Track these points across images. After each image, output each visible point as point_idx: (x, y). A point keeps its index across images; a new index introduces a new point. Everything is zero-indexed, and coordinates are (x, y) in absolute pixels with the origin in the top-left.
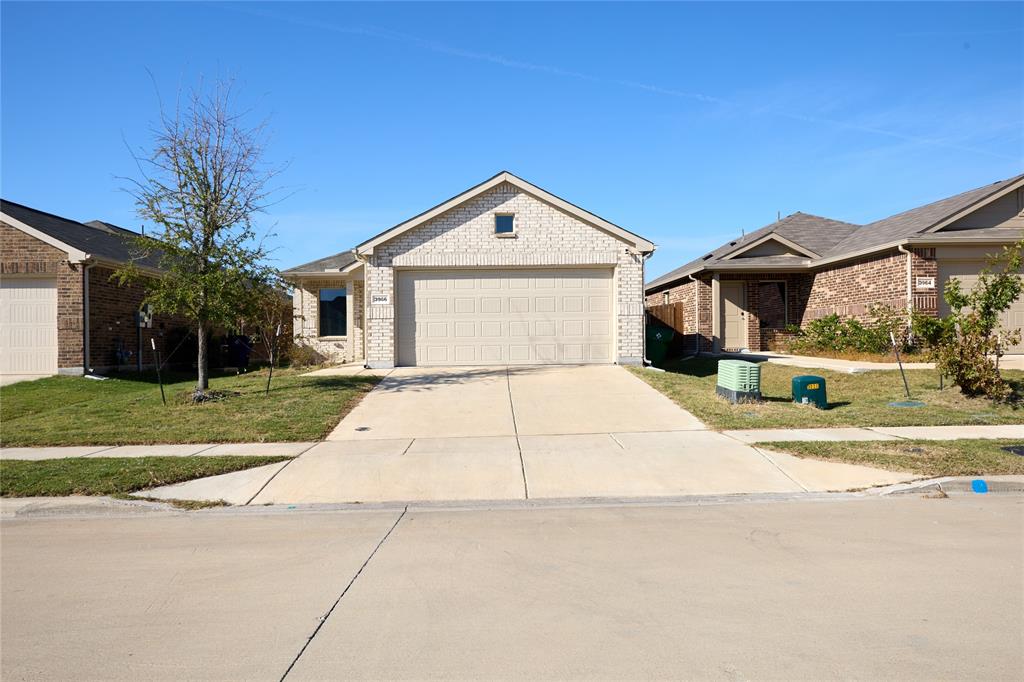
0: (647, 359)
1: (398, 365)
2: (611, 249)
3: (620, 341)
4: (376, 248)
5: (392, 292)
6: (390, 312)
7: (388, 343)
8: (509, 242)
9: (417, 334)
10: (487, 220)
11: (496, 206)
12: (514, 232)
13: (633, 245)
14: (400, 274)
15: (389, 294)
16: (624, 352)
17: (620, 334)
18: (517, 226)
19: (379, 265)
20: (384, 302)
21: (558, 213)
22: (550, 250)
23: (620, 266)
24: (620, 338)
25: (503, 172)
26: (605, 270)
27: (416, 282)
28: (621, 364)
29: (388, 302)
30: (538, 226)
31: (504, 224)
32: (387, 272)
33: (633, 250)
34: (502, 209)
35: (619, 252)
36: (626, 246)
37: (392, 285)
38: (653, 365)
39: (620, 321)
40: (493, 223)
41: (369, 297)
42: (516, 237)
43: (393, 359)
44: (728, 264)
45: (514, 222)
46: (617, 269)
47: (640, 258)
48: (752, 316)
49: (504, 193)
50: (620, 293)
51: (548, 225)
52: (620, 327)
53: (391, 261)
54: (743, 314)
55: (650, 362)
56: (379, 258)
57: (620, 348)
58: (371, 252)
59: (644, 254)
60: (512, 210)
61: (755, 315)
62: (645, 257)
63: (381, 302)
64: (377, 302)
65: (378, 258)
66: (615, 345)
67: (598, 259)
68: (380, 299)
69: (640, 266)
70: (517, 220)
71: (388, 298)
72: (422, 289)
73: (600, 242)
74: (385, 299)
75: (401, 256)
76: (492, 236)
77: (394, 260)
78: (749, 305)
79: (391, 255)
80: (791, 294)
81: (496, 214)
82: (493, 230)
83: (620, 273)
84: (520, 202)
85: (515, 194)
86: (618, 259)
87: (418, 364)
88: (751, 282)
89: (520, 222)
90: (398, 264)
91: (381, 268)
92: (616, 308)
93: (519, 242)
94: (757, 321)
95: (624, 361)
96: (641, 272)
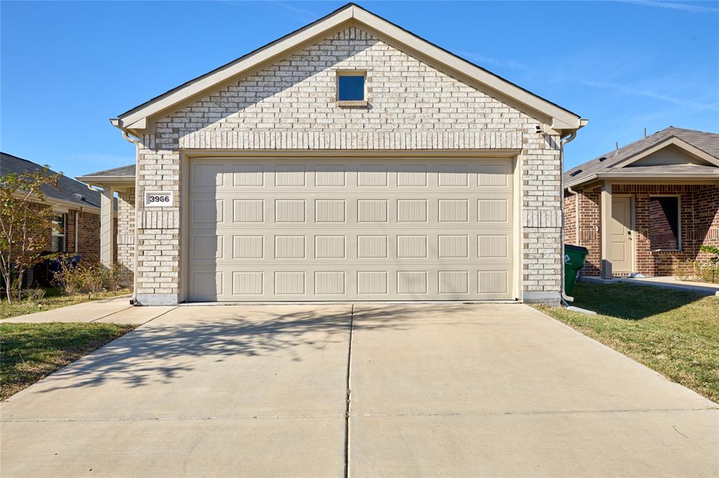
0: (568, 294)
1: (186, 299)
2: (512, 126)
3: (526, 267)
4: (150, 119)
5: (177, 188)
6: (174, 219)
7: (169, 268)
8: (357, 114)
9: (218, 254)
10: (325, 80)
11: (338, 60)
12: (366, 99)
13: (548, 119)
14: (194, 162)
15: (172, 191)
16: (531, 283)
17: (526, 256)
18: (370, 90)
19: (157, 148)
20: (165, 204)
21: (432, 72)
22: (419, 126)
23: (526, 153)
24: (526, 261)
25: (350, 5)
26: (502, 160)
27: (219, 176)
28: (527, 302)
29: (170, 203)
30: (402, 90)
31: (350, 88)
32: (170, 157)
33: (546, 128)
34: (348, 64)
35: (525, 131)
36: (533, 124)
37: (177, 178)
38: (575, 303)
39: (526, 236)
40: (334, 85)
41: (142, 196)
42: (368, 107)
43: (175, 291)
44: (620, 172)
45: (367, 85)
46: (521, 159)
47: (557, 140)
48: (642, 236)
49: (350, 39)
50: (526, 194)
51: (418, 90)
52: (527, 246)
53: (176, 141)
54: (629, 233)
55: (572, 299)
56: (158, 136)
57: (526, 278)
58: (142, 125)
59: (564, 133)
60: (363, 66)
61: (645, 234)
62: (564, 140)
63: (160, 204)
64: (155, 204)
65: (156, 136)
66: (517, 272)
67: (493, 142)
68: (158, 199)
69: (558, 153)
70: (371, 80)
71: (171, 198)
72: (228, 186)
73: (496, 117)
74: (167, 199)
75: (192, 134)
76: (333, 105)
77: (181, 140)
78: (638, 224)
79: (176, 130)
80: (686, 210)
81: (338, 71)
82: (334, 95)
83: (526, 162)
84: (376, 53)
85: (368, 43)
86: (524, 141)
87: (219, 297)
88: (640, 196)
89: (374, 85)
90: (187, 146)
91: (161, 152)
92: (518, 219)
93: (374, 114)
94: (648, 242)
95: (532, 297)
96: (558, 162)
